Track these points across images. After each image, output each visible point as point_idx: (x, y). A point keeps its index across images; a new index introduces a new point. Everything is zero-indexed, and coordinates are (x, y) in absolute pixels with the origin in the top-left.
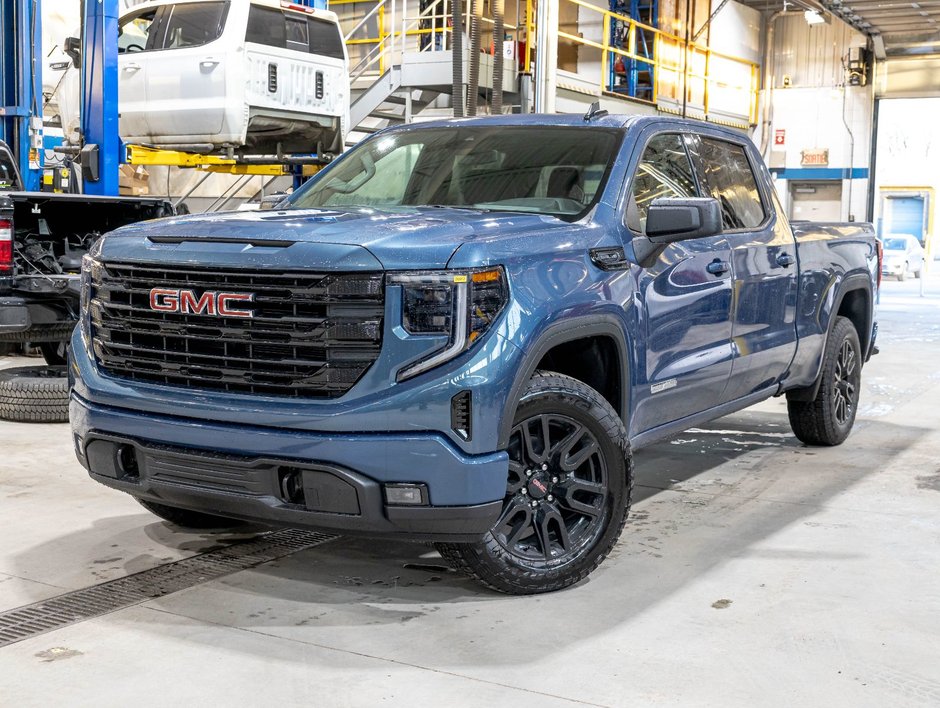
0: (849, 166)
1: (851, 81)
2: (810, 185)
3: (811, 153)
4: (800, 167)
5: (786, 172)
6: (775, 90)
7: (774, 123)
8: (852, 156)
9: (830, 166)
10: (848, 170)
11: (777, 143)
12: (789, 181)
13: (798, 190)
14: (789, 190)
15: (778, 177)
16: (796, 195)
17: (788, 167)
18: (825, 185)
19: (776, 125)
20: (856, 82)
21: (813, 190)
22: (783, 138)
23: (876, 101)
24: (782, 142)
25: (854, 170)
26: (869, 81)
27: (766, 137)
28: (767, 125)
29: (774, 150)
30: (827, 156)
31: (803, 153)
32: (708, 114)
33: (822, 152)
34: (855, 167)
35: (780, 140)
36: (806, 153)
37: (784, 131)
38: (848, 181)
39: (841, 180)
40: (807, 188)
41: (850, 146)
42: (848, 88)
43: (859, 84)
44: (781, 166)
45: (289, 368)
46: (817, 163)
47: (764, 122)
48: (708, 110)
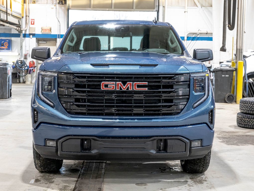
0: (59, 34)
1: (59, 2)
2: (44, 40)
3: (44, 28)
4: (41, 33)
5: (36, 35)
6: (30, 4)
7: (30, 16)
8: (60, 30)
9: (52, 33)
10: (59, 35)
11: (32, 24)
12: (36, 38)
13: (40, 42)
14: (36, 42)
15: (32, 37)
16: (39, 44)
17: (36, 33)
18: (50, 40)
19: (31, 17)
20: (61, 3)
21: (45, 42)
22: (34, 22)
23: (68, 10)
24: (33, 24)
25: (61, 35)
26: (65, 3)
27: (27, 22)
28: (27, 17)
29: (30, 27)
30: (51, 30)
31: (42, 28)
32: (12, 12)
33: (49, 28)
34: (61, 34)
35: (33, 23)
36: (43, 28)
37: (34, 20)
38: (59, 39)
39: (57, 39)
40: (43, 41)
41: (59, 26)
42: (57, 5)
43: (62, 4)
44: (33, 33)
45: (160, 106)
46: (47, 32)
47: (26, 16)
48: (12, 11)
